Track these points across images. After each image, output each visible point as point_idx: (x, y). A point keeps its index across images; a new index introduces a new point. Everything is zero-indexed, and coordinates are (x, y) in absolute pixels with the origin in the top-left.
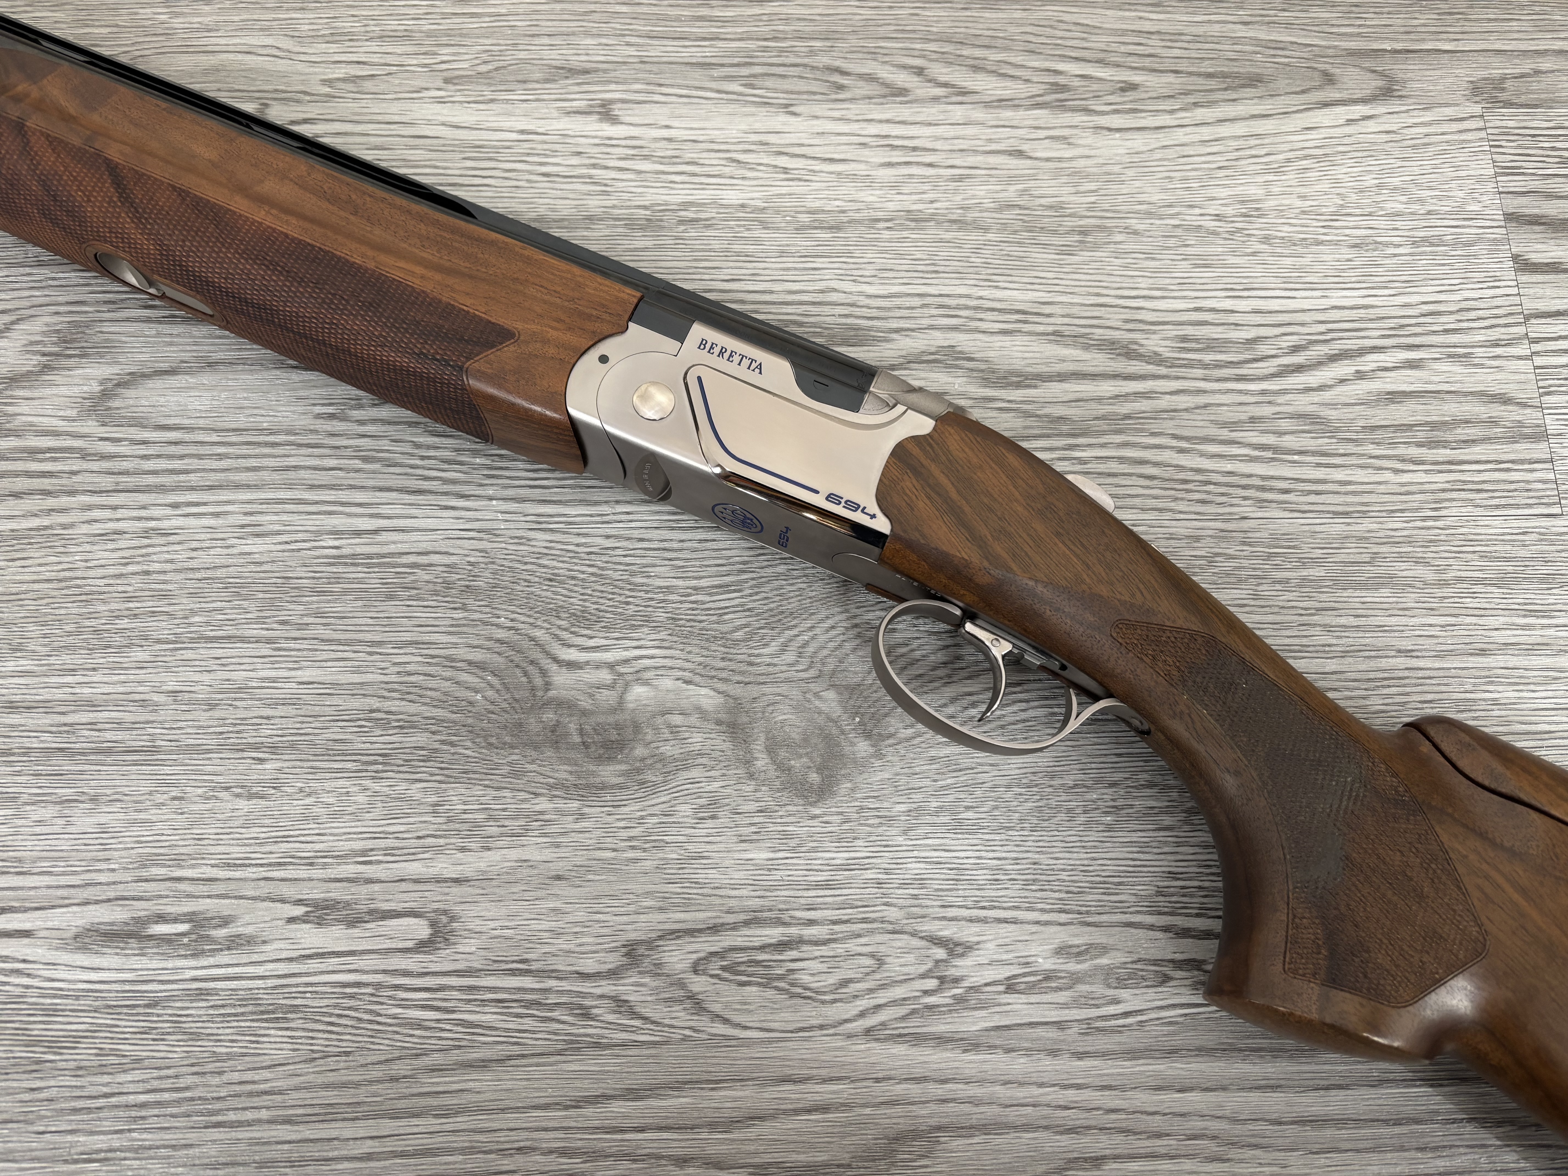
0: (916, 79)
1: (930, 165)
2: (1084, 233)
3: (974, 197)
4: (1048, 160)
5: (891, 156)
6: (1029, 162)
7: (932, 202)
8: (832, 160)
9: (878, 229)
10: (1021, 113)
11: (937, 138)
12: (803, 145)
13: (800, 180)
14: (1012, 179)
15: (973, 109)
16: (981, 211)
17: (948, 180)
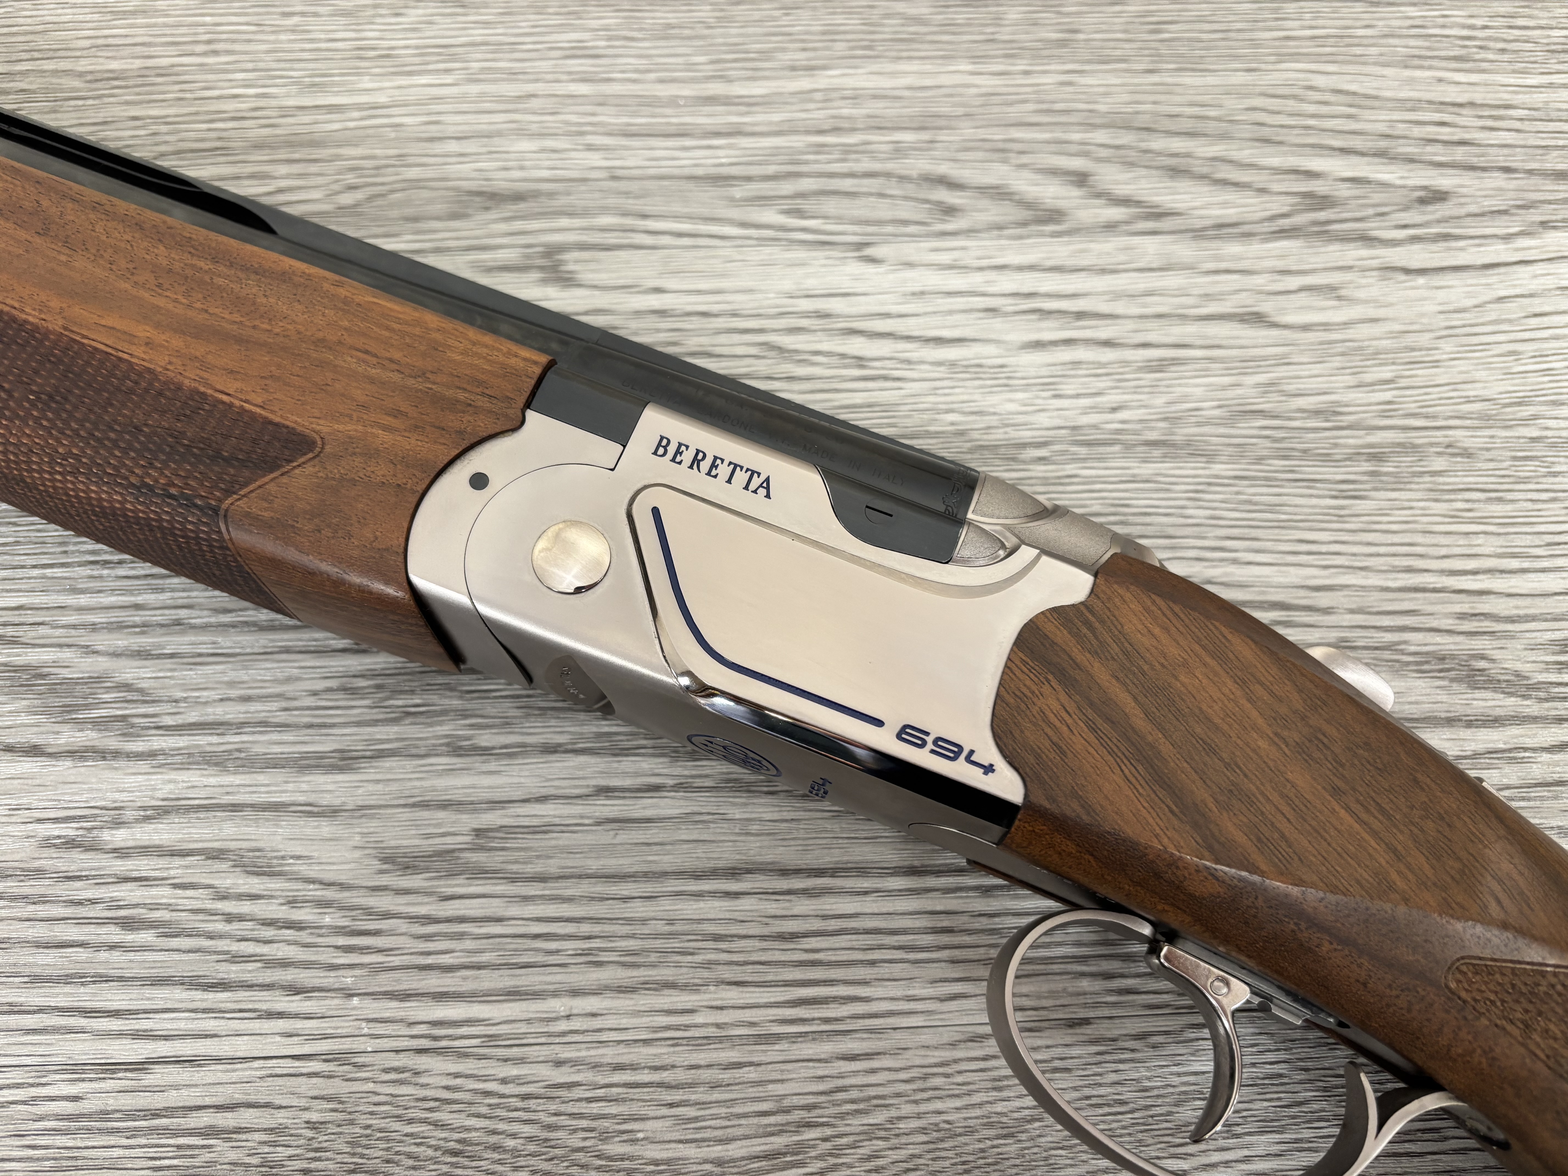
0: (1075, 192)
1: (1108, 343)
2: (1376, 458)
3: (1185, 398)
4: (1306, 328)
5: (1040, 330)
6: (1274, 332)
7: (1114, 410)
8: (939, 341)
9: (1024, 462)
10: (1256, 248)
11: (1117, 296)
12: (887, 315)
13: (886, 378)
14: (1249, 364)
15: (1174, 242)
16: (1199, 424)
17: (1140, 369)
